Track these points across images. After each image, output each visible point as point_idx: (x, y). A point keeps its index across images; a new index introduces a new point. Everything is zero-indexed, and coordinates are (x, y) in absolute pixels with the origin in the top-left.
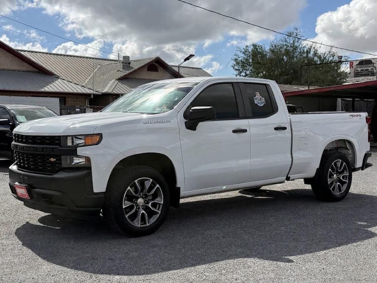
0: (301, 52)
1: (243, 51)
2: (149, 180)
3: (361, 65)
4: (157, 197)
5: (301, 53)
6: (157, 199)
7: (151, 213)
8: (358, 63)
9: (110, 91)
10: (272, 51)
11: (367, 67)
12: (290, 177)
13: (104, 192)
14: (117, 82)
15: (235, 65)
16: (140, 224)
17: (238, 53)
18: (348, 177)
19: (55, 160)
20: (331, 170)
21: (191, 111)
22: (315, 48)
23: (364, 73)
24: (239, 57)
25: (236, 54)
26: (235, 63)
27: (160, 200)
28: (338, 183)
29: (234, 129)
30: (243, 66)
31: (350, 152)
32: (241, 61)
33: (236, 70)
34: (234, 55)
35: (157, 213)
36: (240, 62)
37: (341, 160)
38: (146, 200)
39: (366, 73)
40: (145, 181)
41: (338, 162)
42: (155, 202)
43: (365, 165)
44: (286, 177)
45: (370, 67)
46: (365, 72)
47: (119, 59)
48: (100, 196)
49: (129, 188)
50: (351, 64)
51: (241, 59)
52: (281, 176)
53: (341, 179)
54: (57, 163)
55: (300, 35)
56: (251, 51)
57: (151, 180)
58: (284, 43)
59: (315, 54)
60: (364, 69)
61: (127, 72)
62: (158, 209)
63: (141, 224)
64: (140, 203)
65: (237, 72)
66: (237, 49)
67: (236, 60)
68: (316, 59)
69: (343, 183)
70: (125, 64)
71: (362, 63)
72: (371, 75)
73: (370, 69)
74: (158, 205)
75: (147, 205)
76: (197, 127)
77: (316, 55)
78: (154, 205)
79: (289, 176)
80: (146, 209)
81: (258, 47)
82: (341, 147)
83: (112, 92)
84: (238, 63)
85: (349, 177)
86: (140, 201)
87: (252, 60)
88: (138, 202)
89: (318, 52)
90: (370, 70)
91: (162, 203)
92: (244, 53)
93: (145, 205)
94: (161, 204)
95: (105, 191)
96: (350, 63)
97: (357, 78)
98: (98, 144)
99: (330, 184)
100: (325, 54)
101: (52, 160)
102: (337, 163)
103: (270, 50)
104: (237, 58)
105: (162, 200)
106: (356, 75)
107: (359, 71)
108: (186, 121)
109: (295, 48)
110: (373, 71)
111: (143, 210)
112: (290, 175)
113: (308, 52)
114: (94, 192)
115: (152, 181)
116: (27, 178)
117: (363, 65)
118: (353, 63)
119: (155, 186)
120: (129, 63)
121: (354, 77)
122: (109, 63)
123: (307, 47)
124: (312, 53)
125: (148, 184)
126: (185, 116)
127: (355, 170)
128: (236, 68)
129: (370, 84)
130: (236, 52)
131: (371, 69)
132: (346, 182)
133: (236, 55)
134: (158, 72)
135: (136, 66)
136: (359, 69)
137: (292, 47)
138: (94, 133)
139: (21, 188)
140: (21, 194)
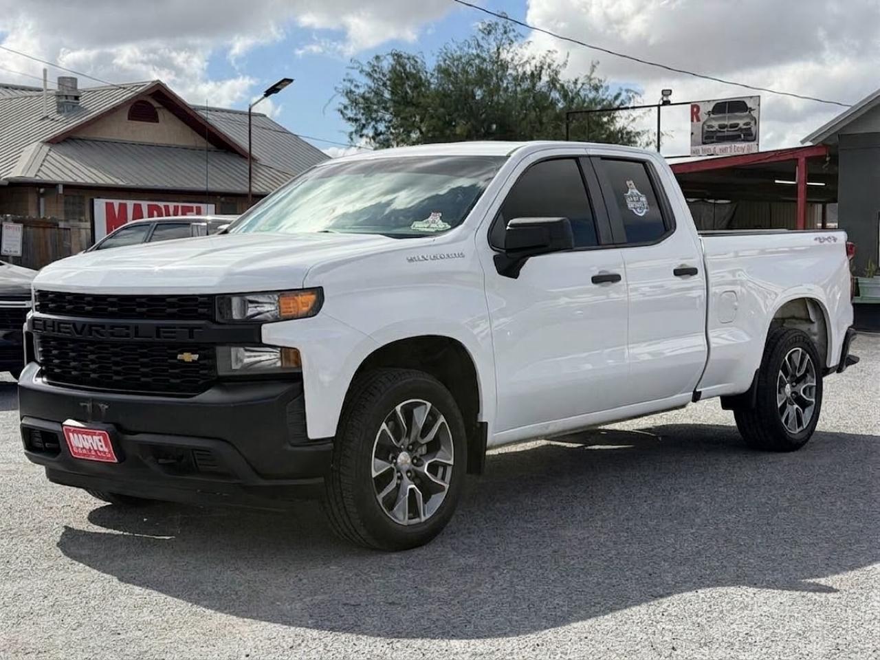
0: (518, 75)
1: (368, 69)
2: (425, 404)
3: (720, 113)
4: (438, 449)
5: (518, 80)
6: (440, 453)
7: (428, 489)
8: (710, 109)
9: (31, 175)
10: (444, 72)
11: (735, 119)
12: (700, 392)
13: (333, 438)
14: (46, 148)
15: (346, 107)
16: (407, 517)
17: (356, 75)
18: (814, 389)
19: (196, 357)
20: (782, 374)
21: (508, 228)
22: (552, 67)
23: (726, 134)
24: (357, 86)
25: (349, 77)
26: (346, 101)
27: (447, 456)
28: (796, 406)
29: (596, 273)
30: (368, 110)
31: (815, 328)
32: (363, 97)
33: (349, 119)
34: (344, 80)
35: (441, 489)
36: (361, 100)
37: (800, 349)
38: (415, 457)
39: (731, 133)
40: (415, 407)
41: (795, 354)
42: (436, 461)
43: (847, 360)
44: (692, 393)
45: (741, 118)
46: (727, 131)
47: (45, 85)
48: (322, 448)
49: (384, 426)
50: (695, 110)
51: (361, 91)
52: (684, 390)
53: (801, 396)
54: (204, 367)
55: (514, 31)
56: (390, 72)
57: (429, 405)
58: (474, 52)
59: (553, 82)
60: (726, 123)
61: (74, 122)
62: (443, 479)
63: (409, 518)
64: (402, 464)
65: (352, 127)
66: (351, 65)
67: (349, 93)
68: (555, 95)
69: (804, 404)
70: (64, 100)
71: (722, 108)
72: (744, 140)
73: (741, 123)
74: (441, 470)
75: (419, 469)
76: (521, 271)
77: (554, 86)
78: (433, 468)
79: (697, 390)
80: (417, 477)
81: (406, 61)
82: (793, 317)
83: (37, 178)
84: (355, 102)
85: (816, 390)
86: (403, 458)
87: (393, 93)
88: (399, 461)
89: (560, 77)
90: (741, 125)
91: (451, 462)
92: (369, 75)
93: (413, 469)
94: (450, 465)
95: (333, 434)
96: (693, 107)
97: (711, 147)
98: (315, 315)
99: (781, 407)
100: (575, 83)
101: (188, 357)
102: (794, 356)
103: (439, 69)
104: (353, 89)
105: (451, 454)
106: (706, 138)
107: (714, 129)
108: (498, 253)
109: (504, 66)
110: (750, 128)
111: (410, 482)
112: (701, 388)
113: (536, 76)
114: (308, 439)
115: (431, 407)
116: (106, 407)
117: (725, 113)
118: (698, 108)
119: (435, 420)
120: (77, 98)
121: (704, 143)
122: (8, 96)
123: (533, 62)
124: (545, 78)
125: (420, 417)
126: (492, 241)
127: (827, 371)
128: (350, 114)
129: (741, 162)
130: (350, 71)
131: (744, 124)
132: (812, 402)
133: (349, 80)
134: (158, 122)
135: (95, 107)
136: (716, 124)
137: (493, 63)
138: (305, 287)
139: (87, 434)
140: (84, 451)
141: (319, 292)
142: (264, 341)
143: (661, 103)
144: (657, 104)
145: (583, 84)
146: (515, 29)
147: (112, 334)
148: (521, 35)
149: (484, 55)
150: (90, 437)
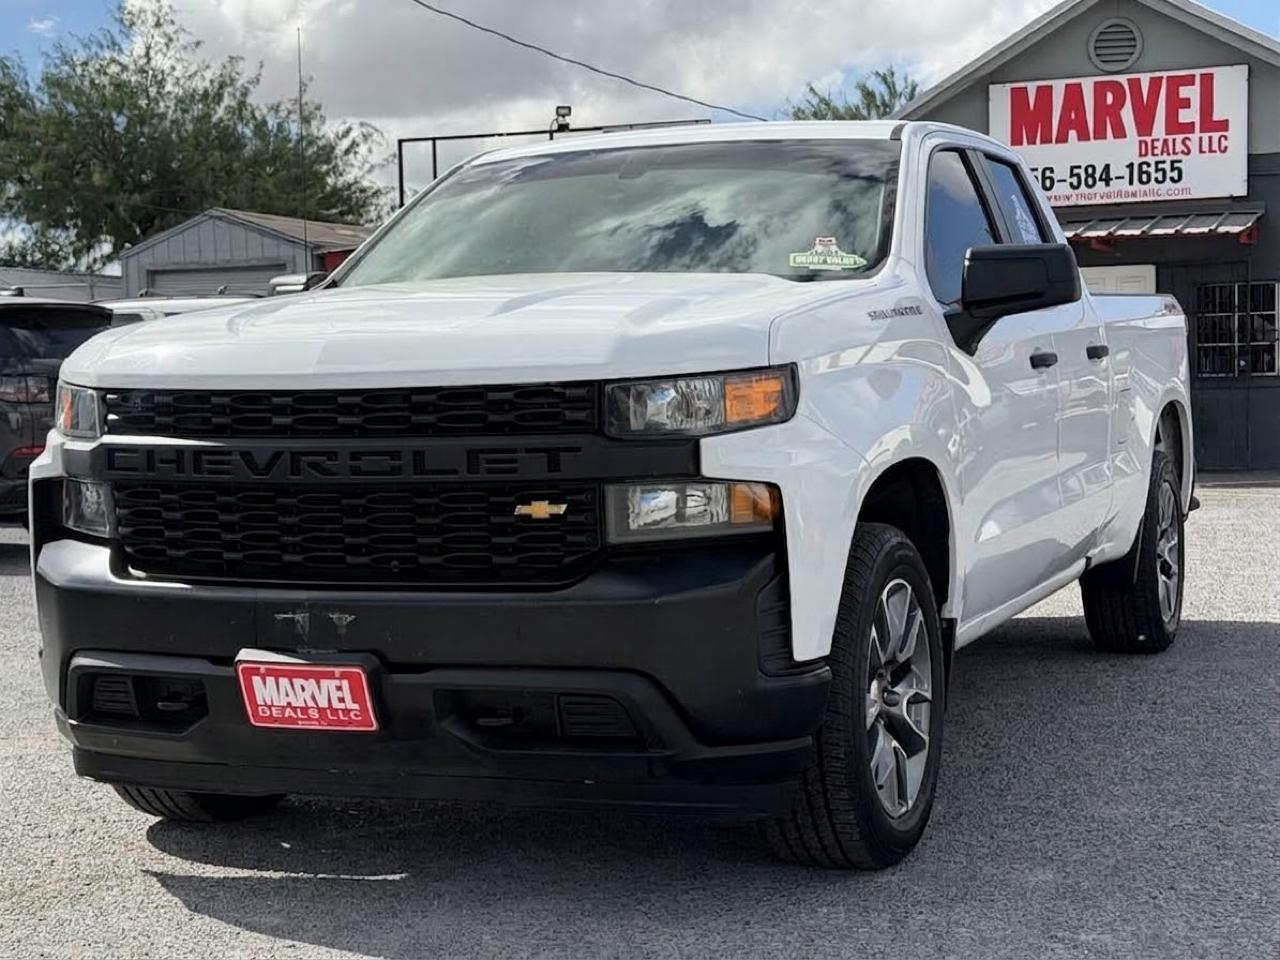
0: (184, 94)
2: (906, 588)
4: (907, 671)
5: (186, 102)
13: (827, 658)
19: (561, 508)
22: (238, 83)
35: (921, 745)
37: (1168, 485)
44: (1085, 560)
49: (873, 631)
53: (1166, 561)
55: (172, 22)
57: (909, 589)
59: (240, 107)
75: (894, 710)
77: (241, 114)
85: (1179, 552)
89: (250, 99)
91: (929, 694)
94: (928, 700)
98: (789, 418)
100: (276, 109)
101: (541, 509)
105: (928, 681)
109: (158, 79)
111: (889, 735)
114: (793, 661)
115: (911, 594)
116: (350, 617)
123: (208, 75)
124: (228, 100)
132: (1175, 571)
137: (142, 71)
138: (773, 363)
139: (306, 676)
140: (288, 712)
141: (789, 373)
142: (707, 470)
143: (555, 127)
144: (548, 128)
145: (289, 112)
146: (175, 20)
147: (356, 471)
148: (184, 30)
149: (124, 59)
150: (312, 681)
